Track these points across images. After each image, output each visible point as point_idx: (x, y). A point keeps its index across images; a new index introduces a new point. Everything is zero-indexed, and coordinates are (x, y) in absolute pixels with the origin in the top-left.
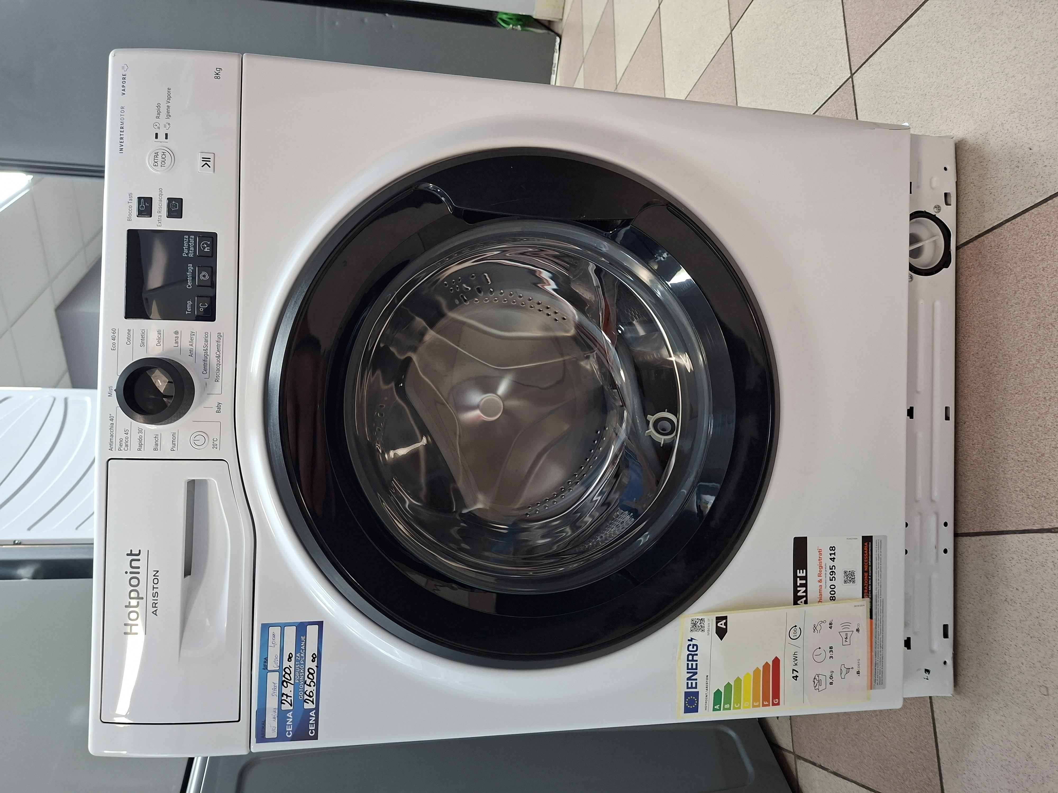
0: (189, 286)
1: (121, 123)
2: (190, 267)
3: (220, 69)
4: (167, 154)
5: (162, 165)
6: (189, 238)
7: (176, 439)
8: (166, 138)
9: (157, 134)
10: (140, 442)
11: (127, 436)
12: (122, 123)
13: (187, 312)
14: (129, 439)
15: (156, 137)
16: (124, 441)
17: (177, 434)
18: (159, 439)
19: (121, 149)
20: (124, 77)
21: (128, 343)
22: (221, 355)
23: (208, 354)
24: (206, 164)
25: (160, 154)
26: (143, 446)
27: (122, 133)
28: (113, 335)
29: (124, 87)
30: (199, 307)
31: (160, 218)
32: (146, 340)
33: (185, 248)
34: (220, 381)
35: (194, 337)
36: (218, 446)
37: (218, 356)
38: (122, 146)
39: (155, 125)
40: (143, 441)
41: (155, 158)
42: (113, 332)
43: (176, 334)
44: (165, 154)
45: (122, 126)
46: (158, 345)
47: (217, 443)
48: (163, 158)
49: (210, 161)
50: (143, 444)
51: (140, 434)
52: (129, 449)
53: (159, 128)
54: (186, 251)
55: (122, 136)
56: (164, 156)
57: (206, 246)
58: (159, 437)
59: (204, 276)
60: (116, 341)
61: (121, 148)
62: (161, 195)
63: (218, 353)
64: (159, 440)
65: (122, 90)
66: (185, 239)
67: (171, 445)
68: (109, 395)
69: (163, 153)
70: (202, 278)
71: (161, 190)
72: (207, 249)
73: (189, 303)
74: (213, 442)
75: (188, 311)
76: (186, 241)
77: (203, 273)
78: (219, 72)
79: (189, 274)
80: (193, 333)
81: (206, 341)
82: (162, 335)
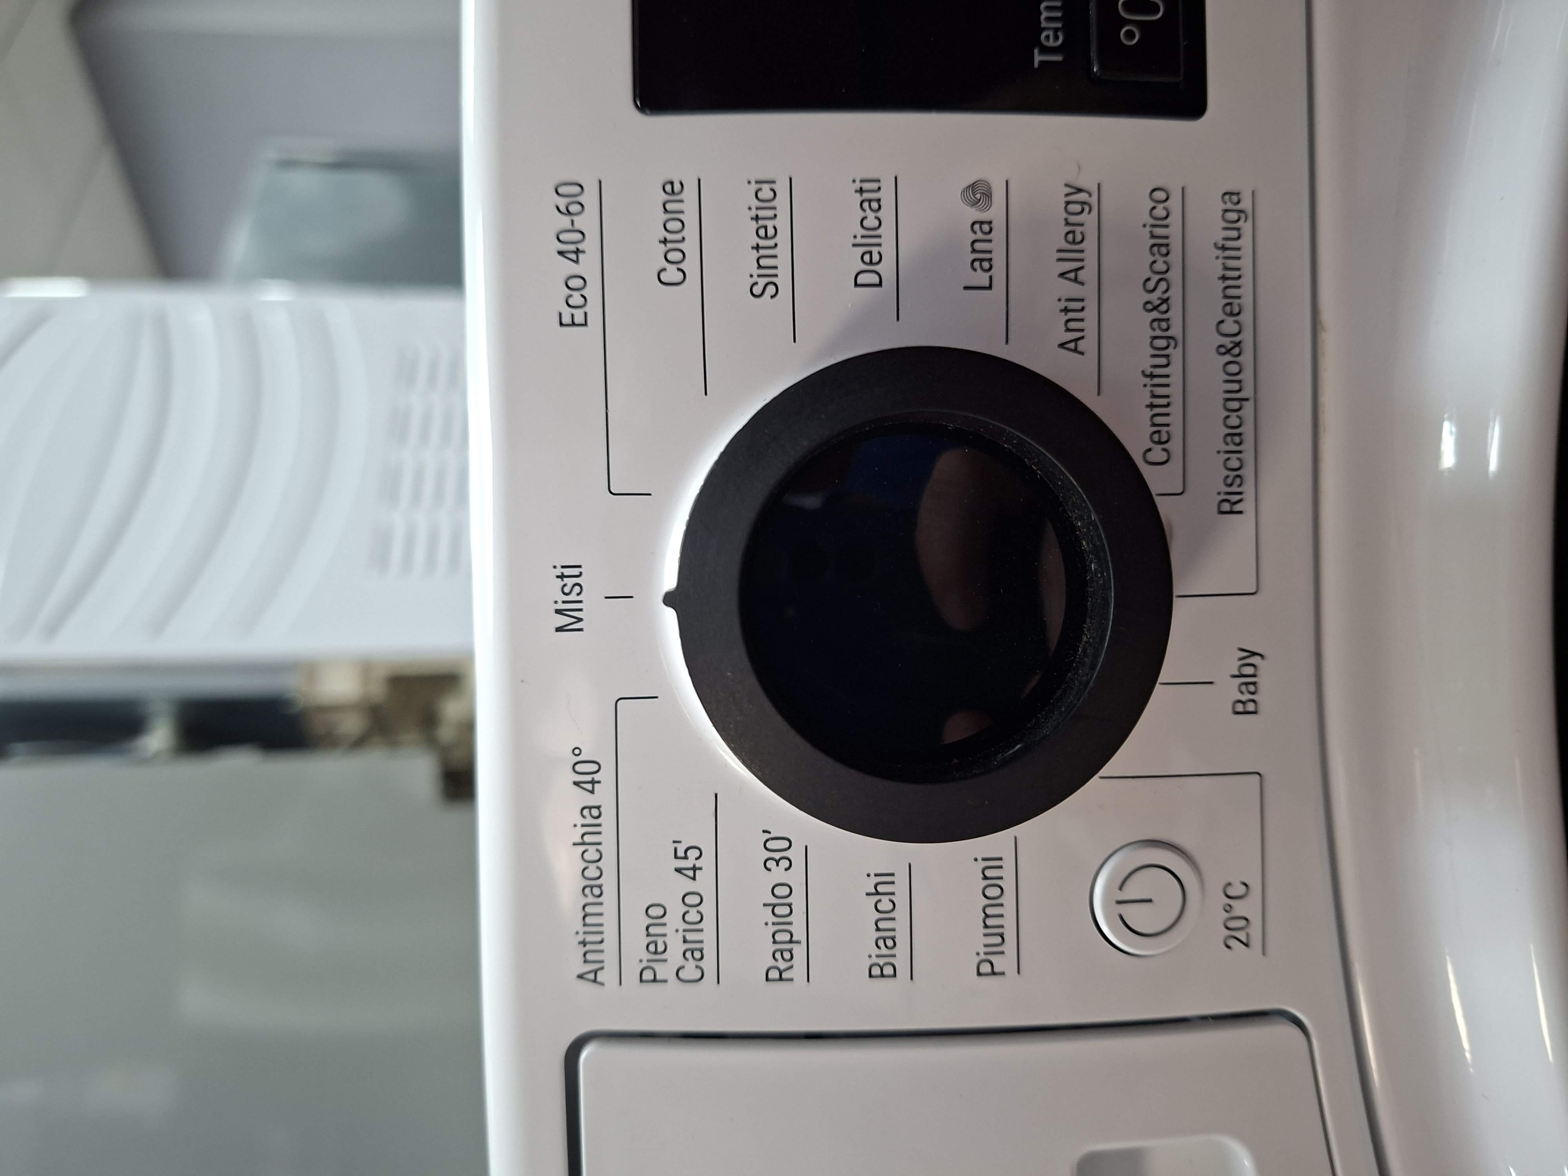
7: (1009, 899)
10: (782, 923)
11: (691, 886)
13: (1038, 58)
14: (708, 908)
16: (674, 920)
17: (1008, 864)
18: (901, 900)
21: (671, 274)
22: (1246, 337)
23: (1176, 330)
26: (799, 951)
28: (565, 222)
32: (783, 251)
34: (1247, 506)
35: (1089, 220)
36: (1255, 931)
37: (1227, 342)
40: (798, 918)
42: (562, 203)
43: (975, 203)
46: (862, 279)
47: (1248, 908)
50: (799, 934)
51: (778, 874)
52: (710, 973)
58: (900, 888)
60: (588, 265)
63: (1230, 326)
64: (901, 913)
67: (978, 940)
68: (563, 620)
74: (1228, 909)
75: (1045, 50)
80: (1080, 190)
81: (1160, 246)
82: (888, 213)
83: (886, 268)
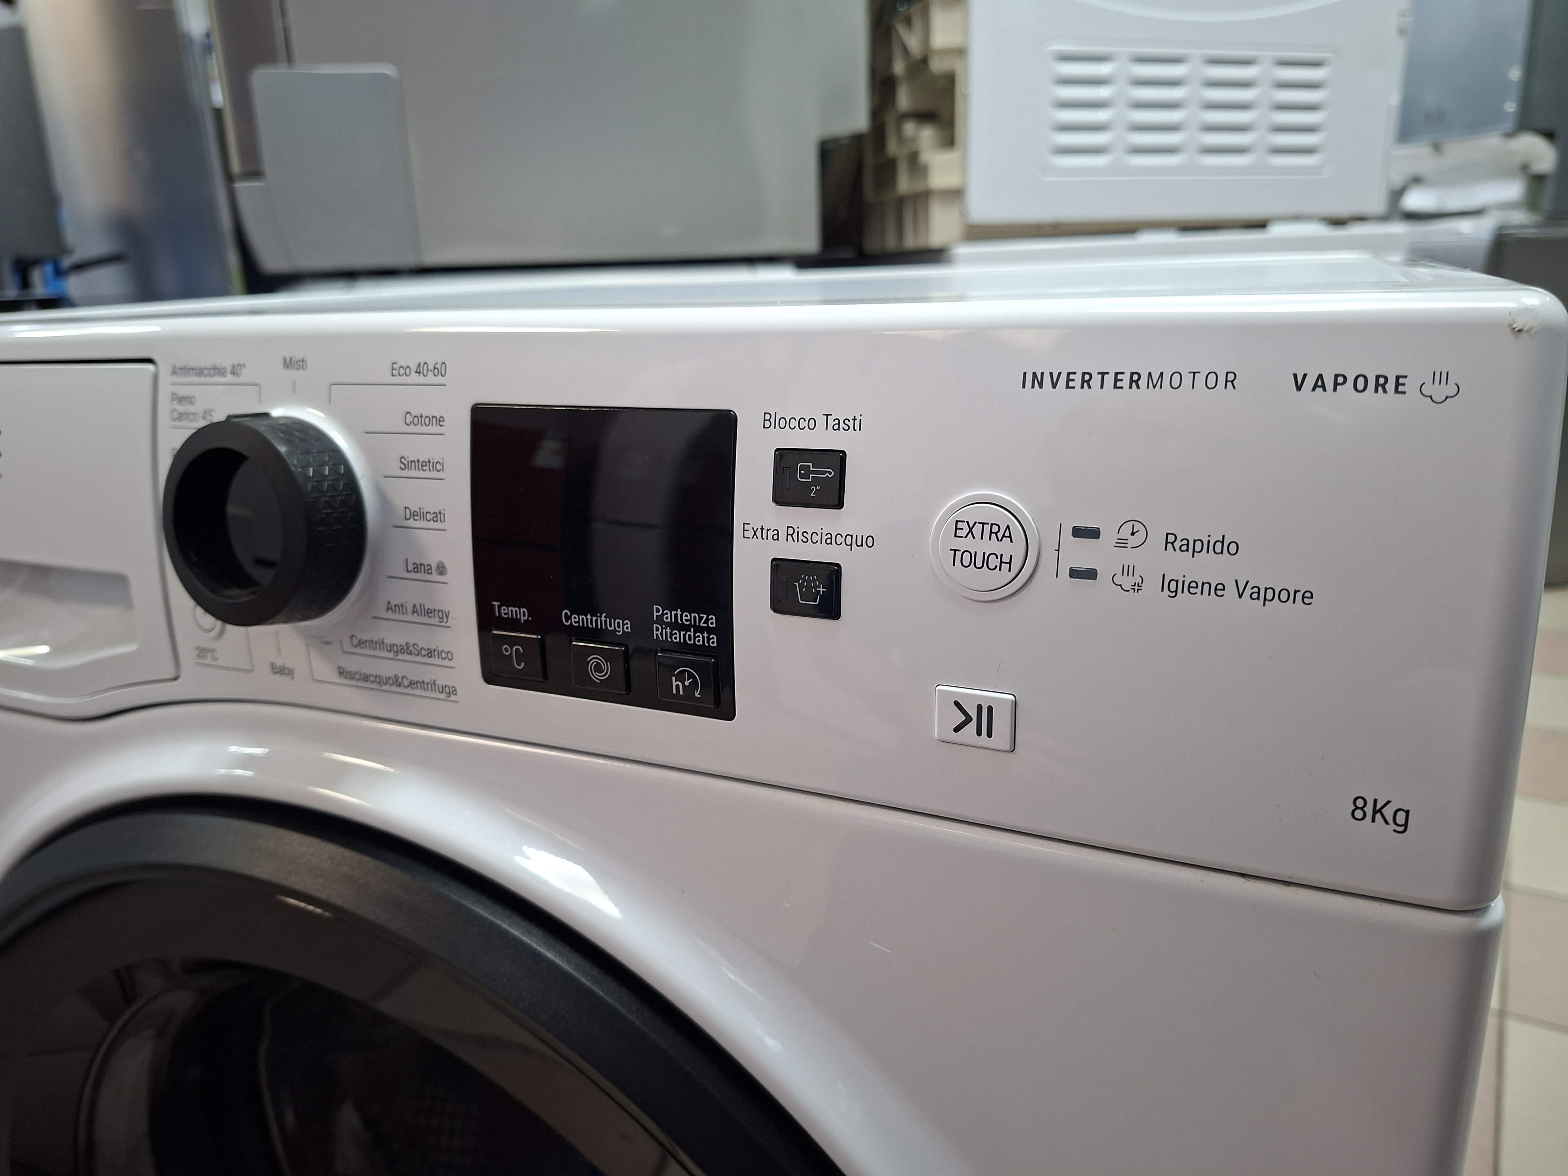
0: (568, 618)
1: (1155, 377)
2: (622, 627)
3: (1406, 825)
4: (1005, 575)
5: (958, 554)
6: (710, 631)
8: (1075, 573)
9: (1093, 533)
12: (1156, 381)
13: (496, 604)
15: (1078, 532)
16: (190, 408)
19: (1038, 380)
20: (1391, 386)
21: (409, 419)
22: (403, 690)
23: (400, 656)
24: (969, 719)
25: (1004, 548)
27: (1109, 380)
28: (431, 367)
29: (1336, 384)
30: (512, 641)
31: (771, 533)
32: (417, 474)
33: (676, 615)
34: (342, 681)
35: (435, 621)
36: (203, 661)
37: (400, 680)
38: (1054, 386)
39: (1137, 526)
41: (987, 528)
42: (438, 365)
43: (438, 567)
44: (1005, 567)
45: (1143, 382)
46: (407, 510)
48: (986, 559)
49: (979, 733)
53: (1121, 544)
54: (668, 617)
55: (1096, 379)
56: (994, 562)
57: (687, 683)
59: (598, 668)
60: (414, 378)
61: (1047, 378)
62: (852, 542)
63: (406, 683)
65: (1320, 377)
66: (705, 616)
69: (1006, 559)
70: (594, 660)
71: (868, 542)
72: (677, 686)
73: (522, 614)
75: (499, 607)
76: (701, 619)
77: (607, 667)
78: (1390, 819)
79: (603, 619)
80: (447, 617)
81: (430, 653)
82: (432, 525)
83: (411, 523)
